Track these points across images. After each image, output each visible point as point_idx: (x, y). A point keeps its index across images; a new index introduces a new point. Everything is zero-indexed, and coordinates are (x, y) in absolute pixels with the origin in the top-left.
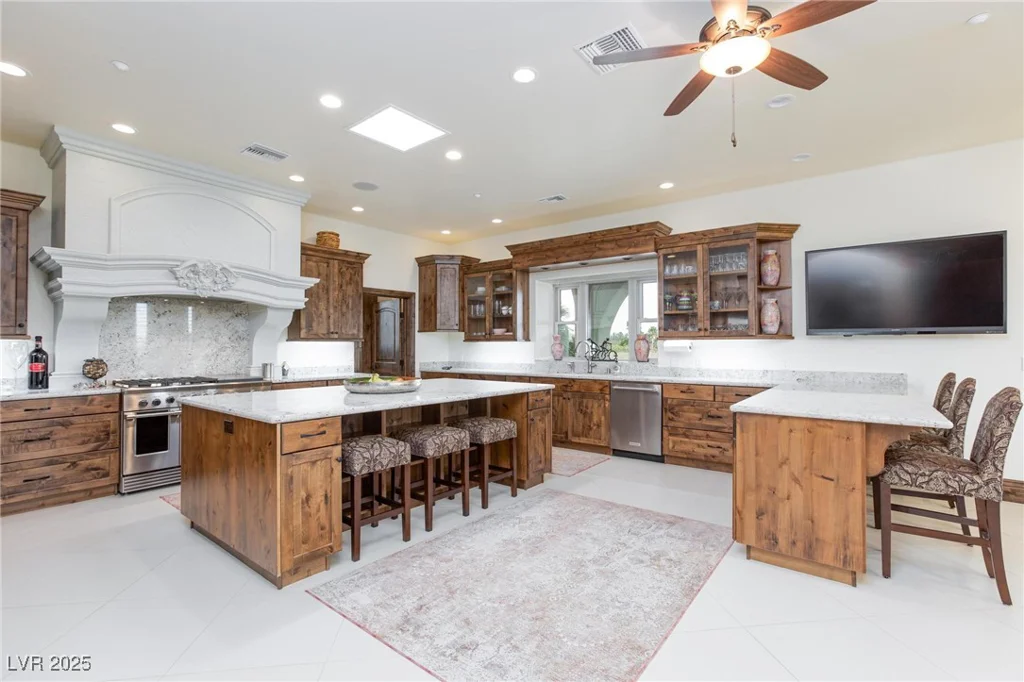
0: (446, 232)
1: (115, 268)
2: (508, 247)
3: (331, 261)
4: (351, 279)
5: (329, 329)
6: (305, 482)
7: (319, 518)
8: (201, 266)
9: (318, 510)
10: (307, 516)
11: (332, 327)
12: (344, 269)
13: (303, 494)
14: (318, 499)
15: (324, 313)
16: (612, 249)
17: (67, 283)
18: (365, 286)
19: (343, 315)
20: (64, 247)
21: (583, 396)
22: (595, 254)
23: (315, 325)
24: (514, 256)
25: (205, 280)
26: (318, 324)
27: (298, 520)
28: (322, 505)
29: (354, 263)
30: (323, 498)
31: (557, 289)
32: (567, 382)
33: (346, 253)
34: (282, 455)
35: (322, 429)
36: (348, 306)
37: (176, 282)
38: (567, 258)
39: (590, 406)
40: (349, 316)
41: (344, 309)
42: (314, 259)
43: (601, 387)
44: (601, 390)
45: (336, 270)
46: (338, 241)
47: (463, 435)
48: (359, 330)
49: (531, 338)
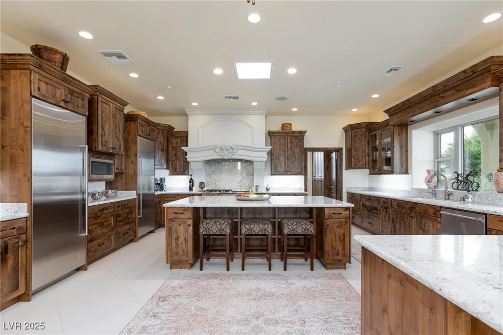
0: (355, 110)
1: (200, 151)
2: (386, 111)
3: (286, 137)
4: (297, 144)
5: (285, 170)
6: (176, 231)
7: (182, 247)
8: (223, 147)
9: (182, 244)
10: (177, 245)
11: (287, 168)
12: (293, 140)
13: (176, 236)
14: (182, 239)
15: (283, 162)
16: (453, 95)
17: (189, 158)
18: (305, 147)
19: (293, 162)
20: (188, 146)
21: (422, 217)
22: (440, 102)
23: (278, 168)
24: (390, 116)
25: (225, 152)
26: (280, 167)
27: (174, 245)
28: (184, 242)
29: (298, 136)
30: (184, 239)
31: (437, 135)
32: (412, 205)
33: (294, 132)
34: (167, 219)
35: (183, 211)
36: (295, 158)
37: (216, 154)
38: (420, 111)
39: (427, 225)
40: (296, 163)
41: (294, 159)
42: (278, 137)
43: (434, 211)
44: (434, 213)
45: (289, 141)
46: (291, 127)
47: (266, 226)
48: (302, 170)
49: (409, 172)
